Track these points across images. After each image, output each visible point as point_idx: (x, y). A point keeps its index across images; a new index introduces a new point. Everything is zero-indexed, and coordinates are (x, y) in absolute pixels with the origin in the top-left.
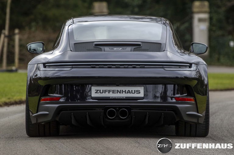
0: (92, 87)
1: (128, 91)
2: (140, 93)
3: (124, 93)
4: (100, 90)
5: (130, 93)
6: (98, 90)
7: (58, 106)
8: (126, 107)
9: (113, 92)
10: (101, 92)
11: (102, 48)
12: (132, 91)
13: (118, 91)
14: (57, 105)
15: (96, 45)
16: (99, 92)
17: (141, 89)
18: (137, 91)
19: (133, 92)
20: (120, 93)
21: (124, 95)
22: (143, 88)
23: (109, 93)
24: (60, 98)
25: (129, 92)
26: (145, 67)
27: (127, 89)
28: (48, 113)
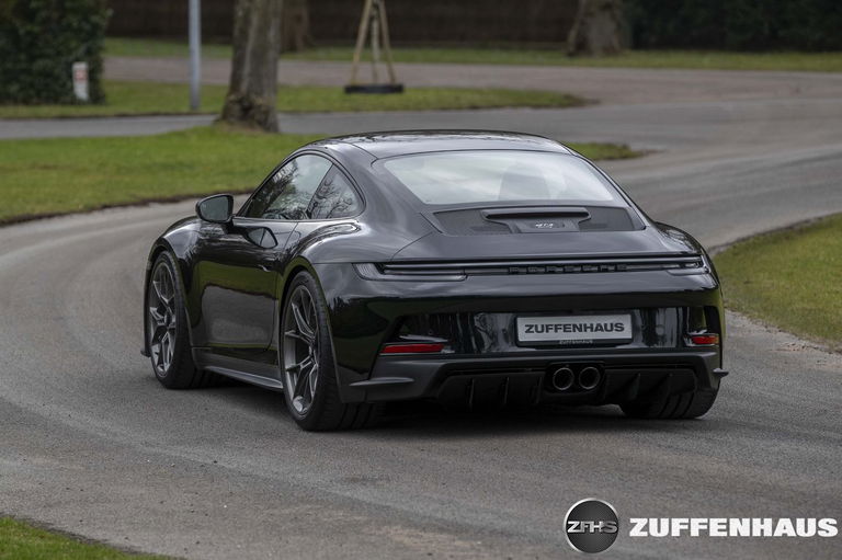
0: (519, 320)
1: (599, 325)
2: (623, 329)
3: (589, 330)
4: (536, 326)
5: (602, 330)
6: (531, 326)
7: (444, 366)
8: (595, 363)
9: (566, 329)
10: (540, 329)
11: (509, 222)
12: (606, 325)
13: (575, 326)
14: (440, 363)
15: (490, 217)
16: (533, 329)
17: (626, 321)
18: (616, 325)
19: (609, 328)
20: (580, 330)
21: (589, 336)
22: (629, 317)
23: (556, 331)
24: (442, 345)
25: (599, 328)
26: (628, 268)
27: (595, 320)
28: (411, 380)
